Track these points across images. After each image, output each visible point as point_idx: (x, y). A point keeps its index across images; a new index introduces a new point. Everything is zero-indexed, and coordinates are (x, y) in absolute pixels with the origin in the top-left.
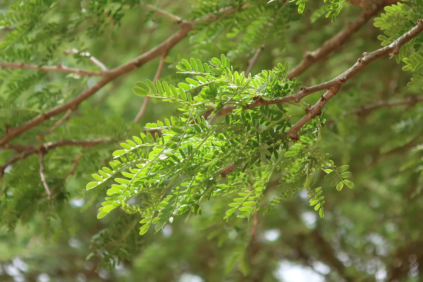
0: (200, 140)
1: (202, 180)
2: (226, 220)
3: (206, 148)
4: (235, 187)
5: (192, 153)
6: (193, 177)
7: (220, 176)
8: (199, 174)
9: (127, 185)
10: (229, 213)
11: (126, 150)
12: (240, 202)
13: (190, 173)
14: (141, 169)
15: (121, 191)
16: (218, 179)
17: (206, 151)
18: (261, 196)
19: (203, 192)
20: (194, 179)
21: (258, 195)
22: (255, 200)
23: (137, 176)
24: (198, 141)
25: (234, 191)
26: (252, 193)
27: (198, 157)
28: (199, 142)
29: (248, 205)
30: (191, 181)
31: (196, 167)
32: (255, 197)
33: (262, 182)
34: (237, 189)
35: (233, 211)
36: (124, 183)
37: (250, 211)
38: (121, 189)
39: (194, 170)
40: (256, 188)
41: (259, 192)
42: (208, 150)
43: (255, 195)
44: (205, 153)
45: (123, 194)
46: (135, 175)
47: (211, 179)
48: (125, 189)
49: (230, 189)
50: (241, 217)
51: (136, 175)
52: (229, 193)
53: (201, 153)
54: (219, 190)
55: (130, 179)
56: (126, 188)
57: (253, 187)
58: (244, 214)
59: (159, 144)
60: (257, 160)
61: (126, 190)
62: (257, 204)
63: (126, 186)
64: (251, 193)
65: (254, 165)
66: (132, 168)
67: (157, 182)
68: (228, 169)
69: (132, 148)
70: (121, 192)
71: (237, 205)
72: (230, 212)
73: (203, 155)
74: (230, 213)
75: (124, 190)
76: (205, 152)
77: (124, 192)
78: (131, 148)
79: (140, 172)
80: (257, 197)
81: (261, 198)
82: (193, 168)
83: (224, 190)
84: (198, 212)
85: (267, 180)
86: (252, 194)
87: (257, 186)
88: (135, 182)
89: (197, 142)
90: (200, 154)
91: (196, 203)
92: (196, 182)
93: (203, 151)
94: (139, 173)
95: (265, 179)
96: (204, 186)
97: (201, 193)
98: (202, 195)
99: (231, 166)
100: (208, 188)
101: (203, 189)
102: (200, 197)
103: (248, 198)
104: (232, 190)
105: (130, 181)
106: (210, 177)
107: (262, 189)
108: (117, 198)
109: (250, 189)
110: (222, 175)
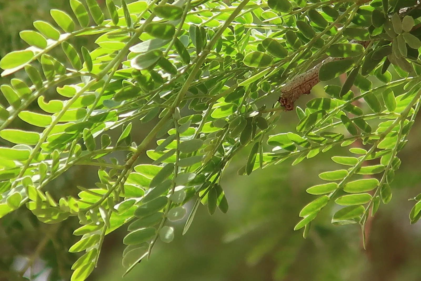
0: (221, 9)
1: (227, 119)
2: (300, 231)
3: (239, 30)
4: (322, 138)
5: (204, 48)
6: (205, 112)
7: (277, 104)
8: (222, 102)
9: (33, 147)
10: (308, 211)
11: (33, 49)
12: (338, 182)
13: (196, 100)
14: (68, 99)
15: (17, 163)
16: (272, 113)
17: (239, 38)
18: (394, 162)
19: (229, 149)
20: (209, 118)
21: (385, 162)
22: (377, 175)
23: (60, 121)
24: (215, 10)
25: (321, 152)
26: (370, 156)
27: (217, 55)
28: (218, 13)
29: (361, 190)
30: (200, 123)
31: (211, 82)
32: (377, 166)
33: (397, 123)
34: (328, 144)
35: (319, 205)
36: (25, 142)
37: (365, 205)
38: (19, 160)
39: (205, 91)
40: (380, 140)
41: (389, 151)
42: (244, 34)
43: (377, 161)
44: (236, 42)
45: (23, 172)
46: (54, 118)
47: (254, 114)
48: (30, 157)
49: (308, 145)
50: (343, 222)
51: (59, 118)
52: (308, 156)
53: (225, 45)
54: (277, 148)
55: (41, 130)
56: (31, 154)
57: (371, 138)
58: (349, 214)
59: (118, 28)
60: (380, 61)
61: (31, 160)
62: (383, 187)
63: (32, 151)
64: (365, 155)
65: (371, 77)
66: (47, 100)
67: (107, 127)
68: (300, 86)
69: (51, 43)
70: (18, 167)
71: (330, 189)
72: (313, 210)
73: (229, 50)
74: (312, 213)
75: (26, 162)
76: (235, 40)
77: (27, 166)
78: (48, 44)
79: (67, 108)
80: (381, 165)
81: (394, 168)
82: (204, 87)
83: (291, 148)
84: (218, 204)
85: (409, 118)
86: (370, 158)
87: (383, 136)
88: (54, 139)
89: (214, 14)
90: (223, 48)
91: (212, 180)
92: (212, 125)
93: (230, 38)
94: (64, 112)
95: (404, 116)
96: (235, 135)
97: (226, 154)
98: (228, 158)
99: (307, 79)
100: (244, 139)
101: (232, 142)
102: (222, 165)
103: (358, 169)
104: (313, 148)
105: (41, 135)
106: (251, 110)
107: (396, 143)
108: (9, 185)
109: (364, 143)
110: (283, 102)
